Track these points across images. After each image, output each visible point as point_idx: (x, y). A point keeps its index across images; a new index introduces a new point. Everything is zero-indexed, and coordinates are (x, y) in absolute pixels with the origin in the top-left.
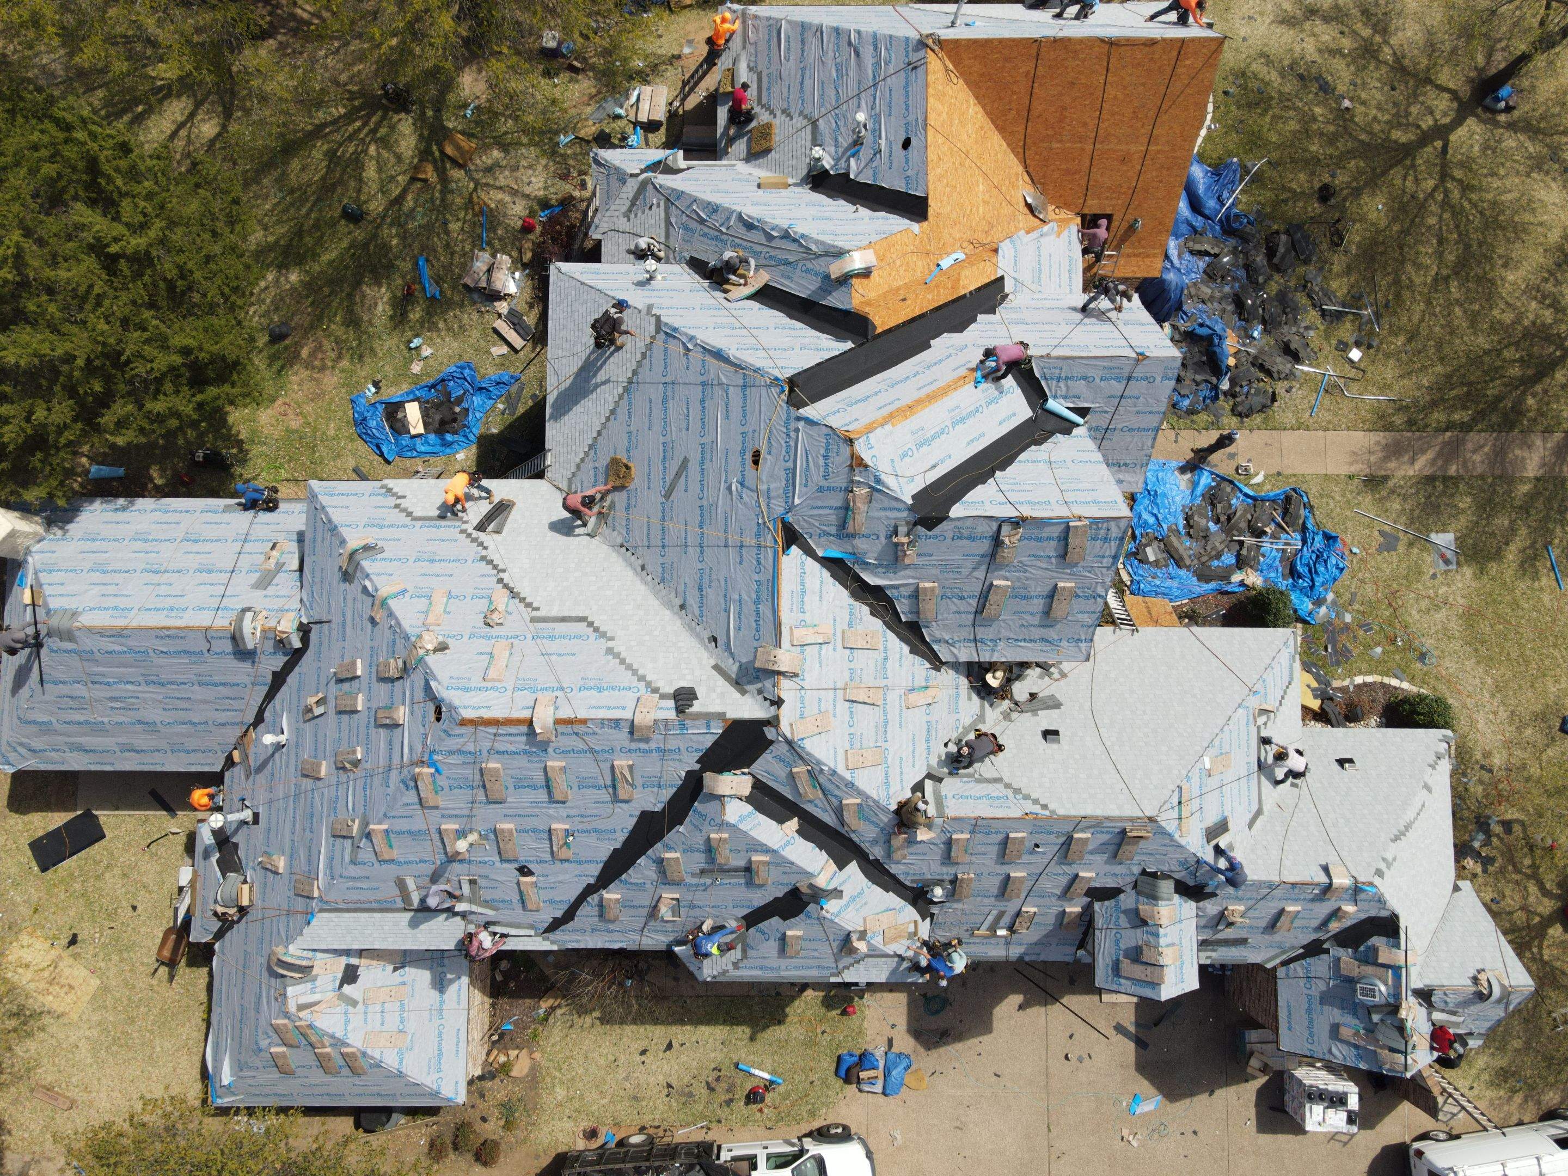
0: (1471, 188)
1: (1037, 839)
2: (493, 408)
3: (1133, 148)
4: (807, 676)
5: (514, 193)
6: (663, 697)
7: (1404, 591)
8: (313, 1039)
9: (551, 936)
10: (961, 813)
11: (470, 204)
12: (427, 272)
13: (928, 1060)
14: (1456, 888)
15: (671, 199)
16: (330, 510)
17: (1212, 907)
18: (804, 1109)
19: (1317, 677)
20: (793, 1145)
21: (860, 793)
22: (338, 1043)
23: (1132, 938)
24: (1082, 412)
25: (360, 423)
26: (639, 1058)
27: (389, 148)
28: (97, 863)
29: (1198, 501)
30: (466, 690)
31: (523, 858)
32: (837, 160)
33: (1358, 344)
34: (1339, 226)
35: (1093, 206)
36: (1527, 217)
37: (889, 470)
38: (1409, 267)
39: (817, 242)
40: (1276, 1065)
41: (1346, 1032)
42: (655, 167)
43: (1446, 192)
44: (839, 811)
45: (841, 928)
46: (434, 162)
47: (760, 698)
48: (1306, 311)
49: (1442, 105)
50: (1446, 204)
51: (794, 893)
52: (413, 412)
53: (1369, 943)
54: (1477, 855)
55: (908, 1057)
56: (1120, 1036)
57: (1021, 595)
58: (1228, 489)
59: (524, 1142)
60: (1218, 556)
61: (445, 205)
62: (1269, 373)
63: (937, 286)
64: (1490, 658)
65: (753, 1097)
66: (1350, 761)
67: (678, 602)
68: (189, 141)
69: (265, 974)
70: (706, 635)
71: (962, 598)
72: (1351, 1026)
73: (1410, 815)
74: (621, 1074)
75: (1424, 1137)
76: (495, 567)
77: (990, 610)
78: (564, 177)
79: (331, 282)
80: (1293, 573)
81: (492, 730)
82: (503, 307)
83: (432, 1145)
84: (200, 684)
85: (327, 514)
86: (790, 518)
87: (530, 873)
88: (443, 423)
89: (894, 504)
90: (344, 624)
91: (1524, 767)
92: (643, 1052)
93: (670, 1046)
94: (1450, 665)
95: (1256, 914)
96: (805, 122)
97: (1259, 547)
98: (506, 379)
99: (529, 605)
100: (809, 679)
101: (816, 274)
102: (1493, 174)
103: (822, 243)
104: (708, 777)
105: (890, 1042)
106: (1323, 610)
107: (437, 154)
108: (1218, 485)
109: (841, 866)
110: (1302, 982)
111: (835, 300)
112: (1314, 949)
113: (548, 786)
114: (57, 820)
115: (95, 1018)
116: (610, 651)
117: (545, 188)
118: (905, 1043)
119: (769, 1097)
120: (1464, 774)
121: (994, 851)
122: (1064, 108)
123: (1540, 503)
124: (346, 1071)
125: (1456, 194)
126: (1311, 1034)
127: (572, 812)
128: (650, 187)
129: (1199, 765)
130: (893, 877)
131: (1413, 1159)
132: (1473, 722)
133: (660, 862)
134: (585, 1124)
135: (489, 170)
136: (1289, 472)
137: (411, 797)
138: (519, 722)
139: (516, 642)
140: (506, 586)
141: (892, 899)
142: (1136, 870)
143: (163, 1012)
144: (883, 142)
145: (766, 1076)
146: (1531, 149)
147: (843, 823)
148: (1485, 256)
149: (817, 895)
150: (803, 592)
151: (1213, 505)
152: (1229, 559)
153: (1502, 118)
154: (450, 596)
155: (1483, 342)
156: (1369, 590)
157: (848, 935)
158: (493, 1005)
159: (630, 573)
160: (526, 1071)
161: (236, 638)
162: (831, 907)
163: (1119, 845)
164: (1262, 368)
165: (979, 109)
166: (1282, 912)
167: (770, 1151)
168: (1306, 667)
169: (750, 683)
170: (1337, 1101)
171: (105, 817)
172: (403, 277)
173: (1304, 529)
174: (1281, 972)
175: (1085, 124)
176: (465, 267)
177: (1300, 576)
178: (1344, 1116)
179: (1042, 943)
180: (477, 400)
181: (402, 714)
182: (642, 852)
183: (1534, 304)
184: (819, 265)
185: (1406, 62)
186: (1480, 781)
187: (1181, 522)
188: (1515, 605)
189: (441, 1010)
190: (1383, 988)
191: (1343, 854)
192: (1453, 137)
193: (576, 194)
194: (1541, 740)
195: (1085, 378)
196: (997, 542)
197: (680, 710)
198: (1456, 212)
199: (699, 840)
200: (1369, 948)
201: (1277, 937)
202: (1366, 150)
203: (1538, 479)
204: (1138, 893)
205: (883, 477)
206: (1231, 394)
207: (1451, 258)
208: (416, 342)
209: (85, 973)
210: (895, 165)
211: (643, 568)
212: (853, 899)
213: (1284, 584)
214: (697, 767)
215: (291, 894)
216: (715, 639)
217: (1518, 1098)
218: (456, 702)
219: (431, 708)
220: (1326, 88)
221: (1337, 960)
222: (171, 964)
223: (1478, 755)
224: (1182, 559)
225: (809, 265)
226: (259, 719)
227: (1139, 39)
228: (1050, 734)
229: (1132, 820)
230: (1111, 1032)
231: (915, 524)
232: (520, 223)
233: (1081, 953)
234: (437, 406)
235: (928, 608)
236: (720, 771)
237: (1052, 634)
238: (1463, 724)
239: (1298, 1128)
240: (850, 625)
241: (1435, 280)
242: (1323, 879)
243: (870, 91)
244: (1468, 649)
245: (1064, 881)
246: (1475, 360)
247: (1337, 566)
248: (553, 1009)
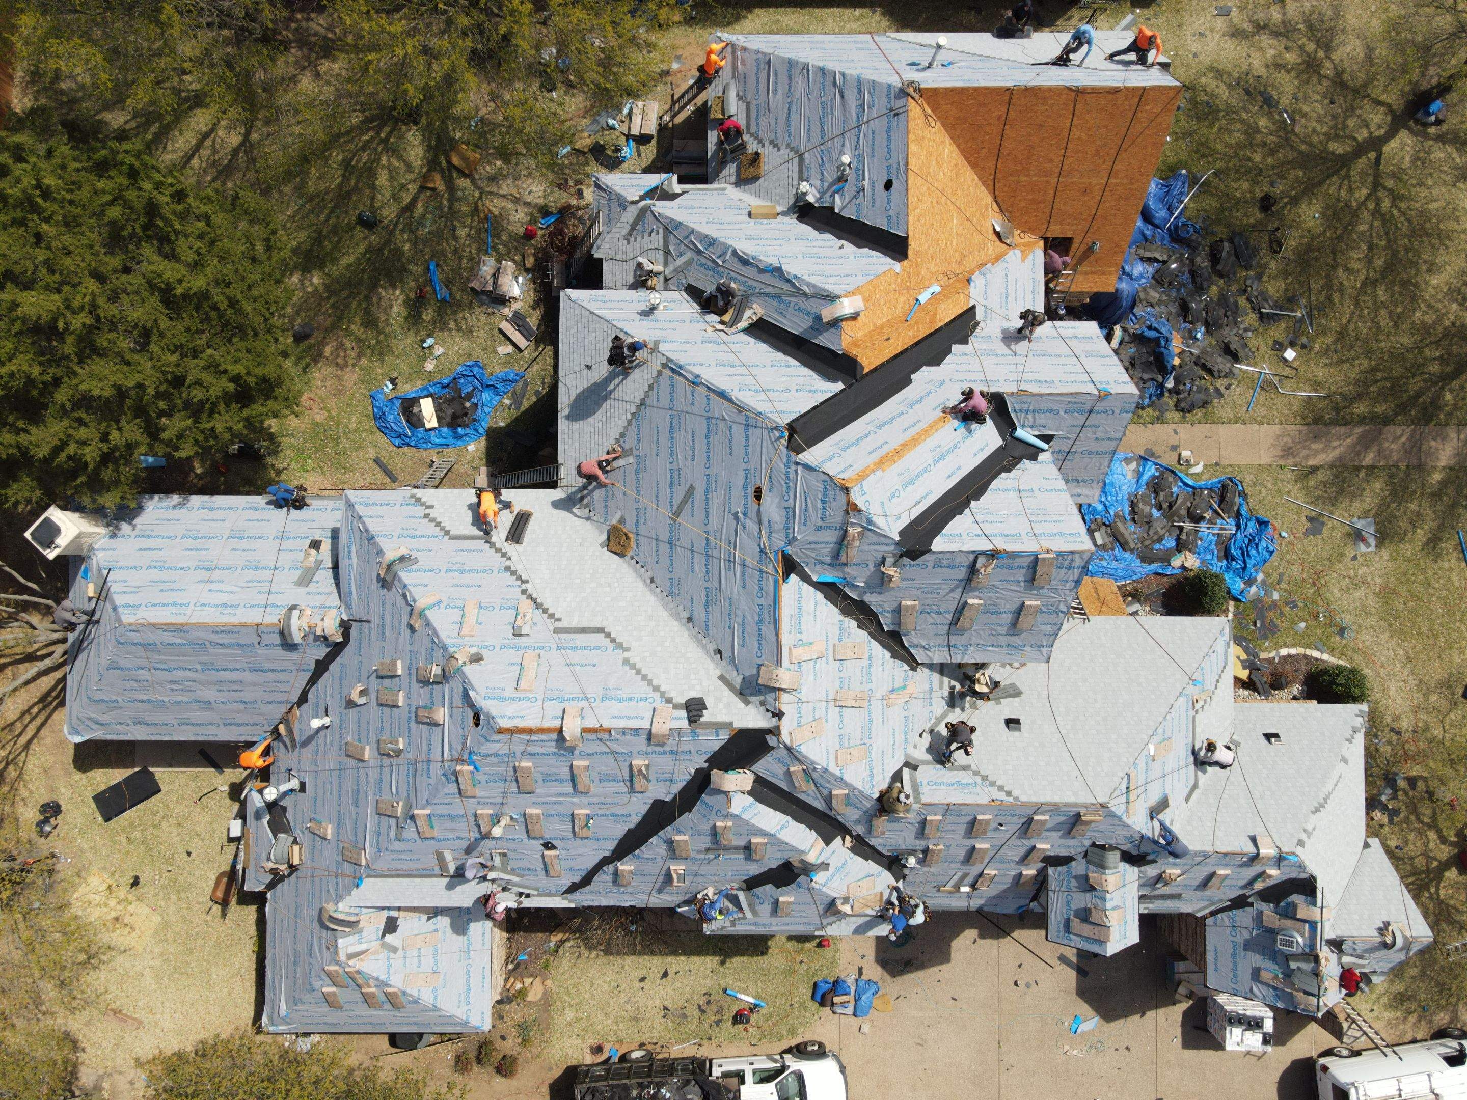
0: (1401, 198)
1: (1001, 819)
2: (501, 403)
3: (1094, 181)
4: (804, 690)
5: (516, 200)
6: (676, 707)
7: (1327, 572)
8: (360, 982)
9: (570, 896)
10: (935, 800)
11: (476, 211)
12: (437, 276)
13: (893, 986)
14: (1366, 845)
15: (670, 228)
16: (366, 520)
17: (1151, 871)
18: (784, 1029)
19: (1246, 650)
20: (775, 1061)
21: (847, 785)
22: (382, 984)
23: (1081, 900)
24: (1047, 439)
25: (379, 417)
26: (638, 985)
27: (400, 158)
28: (154, 814)
29: (1142, 490)
30: (502, 699)
31: (548, 836)
32: (822, 194)
33: (1292, 345)
34: (1278, 234)
35: (1056, 231)
36: (1452, 225)
37: (880, 512)
38: (1340, 271)
39: (809, 285)
40: (1200, 991)
41: (1266, 976)
42: (652, 193)
43: (1378, 201)
44: (828, 799)
45: (826, 895)
46: (442, 170)
47: (762, 709)
48: (1247, 314)
49: (1378, 119)
50: (1377, 212)
51: (787, 866)
52: (427, 407)
53: (1289, 899)
54: (1384, 808)
55: (876, 983)
56: (1063, 966)
57: (990, 610)
58: (1170, 479)
59: (538, 1056)
60: (1160, 540)
61: (453, 213)
62: (1210, 372)
63: (917, 323)
64: (1403, 632)
65: (740, 1018)
66: (1276, 736)
67: (686, 615)
68: (214, 151)
69: (316, 925)
70: (712, 647)
71: (939, 613)
72: (1270, 971)
73: (1329, 787)
74: (623, 998)
75: (1329, 1053)
76: (519, 578)
77: (964, 622)
78: (562, 186)
79: (349, 284)
80: (1227, 555)
81: (526, 737)
82: (507, 311)
83: (458, 1059)
84: (251, 670)
85: (364, 523)
86: (789, 550)
87: (553, 847)
88: (454, 417)
89: (883, 540)
90: (383, 626)
91: (1427, 728)
92: (643, 979)
93: (665, 974)
94: (1366, 638)
95: (1191, 875)
96: (792, 155)
97: (1197, 531)
98: (511, 376)
99: (551, 616)
100: (805, 693)
101: (808, 314)
102: (1421, 184)
103: (814, 286)
104: (715, 774)
105: (860, 970)
106: (1253, 589)
107: (444, 163)
108: (1162, 474)
109: (828, 842)
110: (1228, 930)
111: (824, 340)
112: (1239, 903)
113: (573, 781)
114: (116, 776)
115: (157, 950)
116: (626, 661)
117: (545, 196)
118: (873, 971)
119: (753, 1018)
120: (1376, 736)
121: (962, 829)
122: (1033, 147)
123: (1451, 490)
124: (388, 1006)
125: (1386, 204)
126: (1235, 976)
127: (595, 800)
128: (649, 214)
129: (1145, 753)
130: (872, 848)
131: (1319, 1073)
132: (1385, 690)
133: (670, 843)
134: (592, 1041)
135: (493, 179)
136: (1226, 462)
137: (453, 788)
138: (550, 730)
139: (542, 652)
140: (530, 597)
141: (871, 867)
142: (1087, 843)
143: (218, 944)
144: (866, 183)
145: (751, 1000)
146: (1458, 160)
147: (831, 809)
148: (1411, 262)
149: (807, 869)
150: (800, 615)
151: (1156, 493)
152: (1170, 543)
153: (1432, 130)
154: (480, 607)
155: (1407, 340)
156: (1295, 570)
157: (834, 901)
158: (509, 939)
159: (640, 584)
160: (539, 996)
161: (284, 634)
162: (819, 878)
163: (1073, 825)
164: (1204, 367)
165: (954, 147)
166: (1213, 874)
167: (756, 1066)
168: (1238, 639)
169: (753, 694)
170: (1254, 1024)
171: (160, 773)
172: (416, 280)
173: (1238, 515)
174: (1209, 921)
175: (1051, 161)
176: (474, 270)
177: (1233, 559)
178: (1259, 1037)
179: (1001, 897)
180: (486, 396)
181: (441, 715)
182: (654, 832)
183: (1454, 306)
184: (812, 306)
185: (1346, 77)
186: (1389, 743)
187: (1127, 509)
188: (1427, 584)
189: (468, 952)
190: (1300, 939)
191: (1269, 825)
192: (1386, 149)
193: (574, 202)
194: (1444, 705)
195: (1051, 411)
196: (973, 570)
197: (693, 719)
198: (1386, 219)
199: (706, 827)
200: (1288, 904)
201: (1208, 893)
202: (1305, 161)
203: (1452, 468)
204: (1088, 862)
205: (875, 519)
206: (1175, 391)
207: (1379, 263)
208: (429, 342)
209: (147, 910)
210: (877, 204)
211: (652, 580)
212: (838, 869)
213: (1217, 566)
214: (706, 765)
215: (339, 858)
216: (720, 652)
217: (1412, 1019)
218: (493, 712)
219: (471, 714)
220: (1269, 102)
221: (1260, 913)
222: (224, 904)
223: (1388, 719)
224: (1127, 543)
225: (801, 305)
226: (303, 699)
227: (1103, 87)
228: (1012, 723)
229: (1086, 806)
230: (1055, 962)
231: (901, 556)
232: (521, 231)
233: (1034, 905)
234: (450, 402)
235: (908, 622)
236: (726, 769)
237: (1016, 640)
238: (1375, 693)
239: (1218, 1045)
240: (840, 639)
241: (1364, 284)
242: (1251, 849)
243: (854, 132)
244: (1383, 623)
245: (1023, 851)
246: (1397, 356)
247: (1267, 549)
248: (562, 942)
